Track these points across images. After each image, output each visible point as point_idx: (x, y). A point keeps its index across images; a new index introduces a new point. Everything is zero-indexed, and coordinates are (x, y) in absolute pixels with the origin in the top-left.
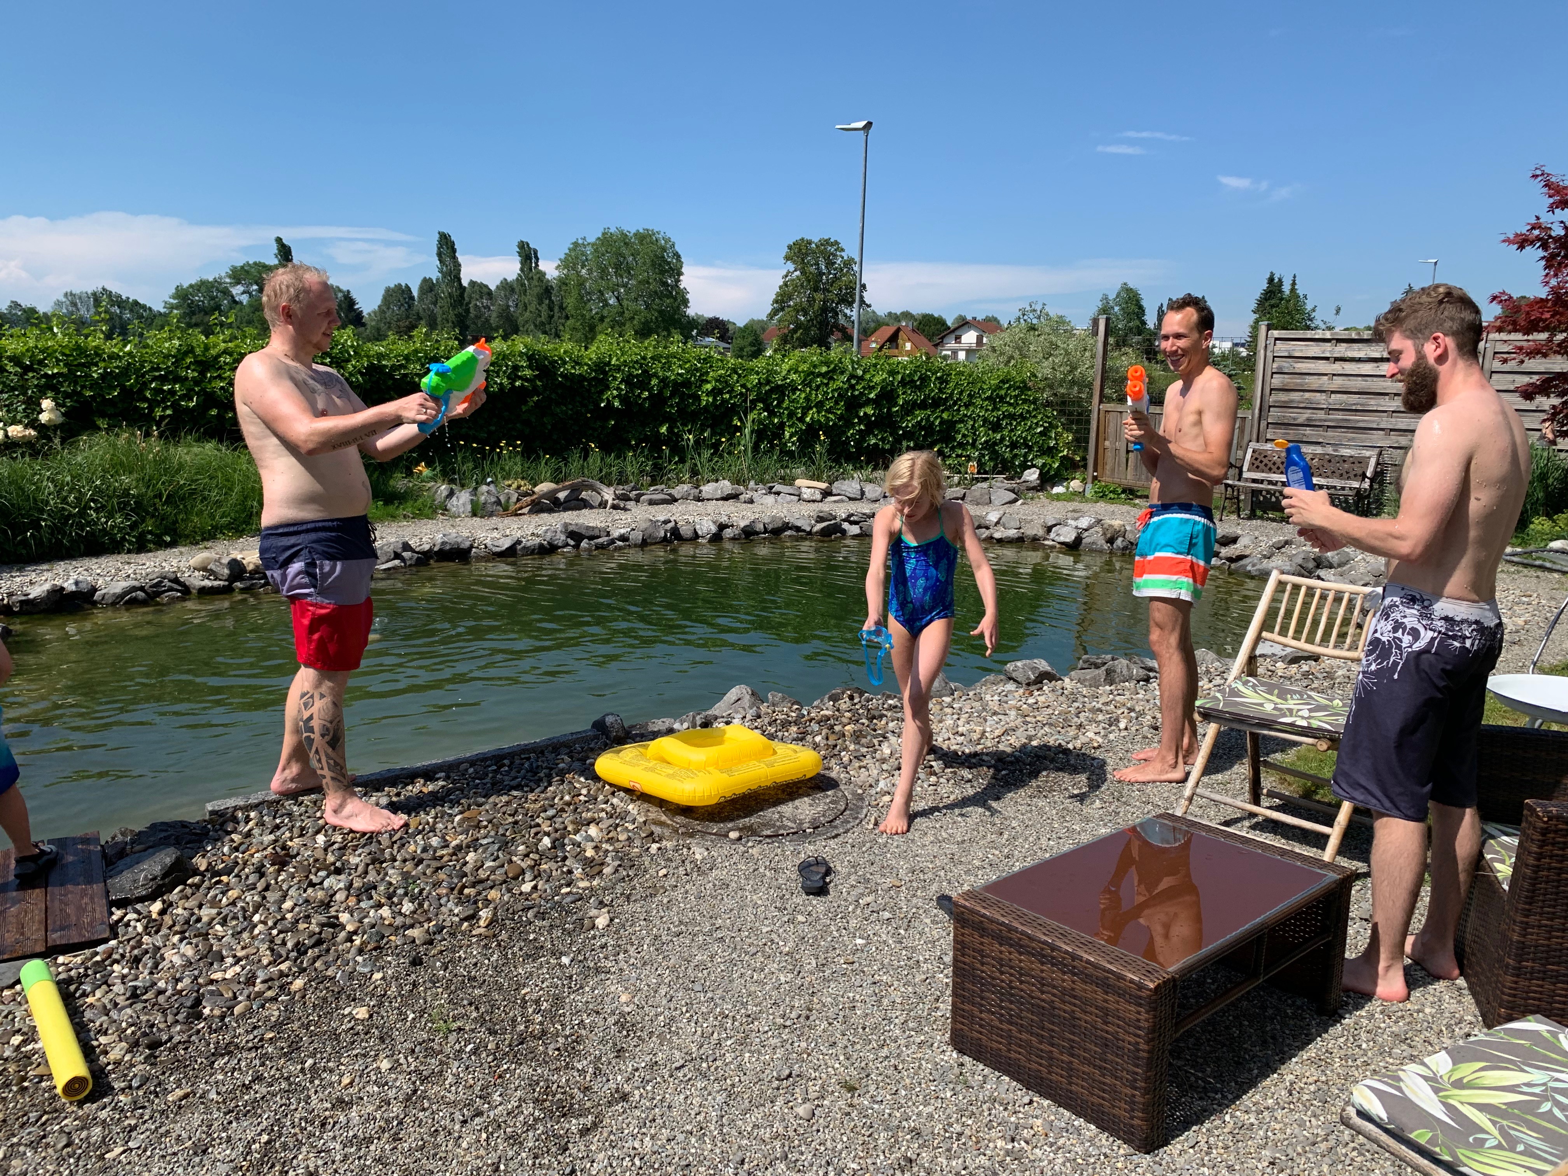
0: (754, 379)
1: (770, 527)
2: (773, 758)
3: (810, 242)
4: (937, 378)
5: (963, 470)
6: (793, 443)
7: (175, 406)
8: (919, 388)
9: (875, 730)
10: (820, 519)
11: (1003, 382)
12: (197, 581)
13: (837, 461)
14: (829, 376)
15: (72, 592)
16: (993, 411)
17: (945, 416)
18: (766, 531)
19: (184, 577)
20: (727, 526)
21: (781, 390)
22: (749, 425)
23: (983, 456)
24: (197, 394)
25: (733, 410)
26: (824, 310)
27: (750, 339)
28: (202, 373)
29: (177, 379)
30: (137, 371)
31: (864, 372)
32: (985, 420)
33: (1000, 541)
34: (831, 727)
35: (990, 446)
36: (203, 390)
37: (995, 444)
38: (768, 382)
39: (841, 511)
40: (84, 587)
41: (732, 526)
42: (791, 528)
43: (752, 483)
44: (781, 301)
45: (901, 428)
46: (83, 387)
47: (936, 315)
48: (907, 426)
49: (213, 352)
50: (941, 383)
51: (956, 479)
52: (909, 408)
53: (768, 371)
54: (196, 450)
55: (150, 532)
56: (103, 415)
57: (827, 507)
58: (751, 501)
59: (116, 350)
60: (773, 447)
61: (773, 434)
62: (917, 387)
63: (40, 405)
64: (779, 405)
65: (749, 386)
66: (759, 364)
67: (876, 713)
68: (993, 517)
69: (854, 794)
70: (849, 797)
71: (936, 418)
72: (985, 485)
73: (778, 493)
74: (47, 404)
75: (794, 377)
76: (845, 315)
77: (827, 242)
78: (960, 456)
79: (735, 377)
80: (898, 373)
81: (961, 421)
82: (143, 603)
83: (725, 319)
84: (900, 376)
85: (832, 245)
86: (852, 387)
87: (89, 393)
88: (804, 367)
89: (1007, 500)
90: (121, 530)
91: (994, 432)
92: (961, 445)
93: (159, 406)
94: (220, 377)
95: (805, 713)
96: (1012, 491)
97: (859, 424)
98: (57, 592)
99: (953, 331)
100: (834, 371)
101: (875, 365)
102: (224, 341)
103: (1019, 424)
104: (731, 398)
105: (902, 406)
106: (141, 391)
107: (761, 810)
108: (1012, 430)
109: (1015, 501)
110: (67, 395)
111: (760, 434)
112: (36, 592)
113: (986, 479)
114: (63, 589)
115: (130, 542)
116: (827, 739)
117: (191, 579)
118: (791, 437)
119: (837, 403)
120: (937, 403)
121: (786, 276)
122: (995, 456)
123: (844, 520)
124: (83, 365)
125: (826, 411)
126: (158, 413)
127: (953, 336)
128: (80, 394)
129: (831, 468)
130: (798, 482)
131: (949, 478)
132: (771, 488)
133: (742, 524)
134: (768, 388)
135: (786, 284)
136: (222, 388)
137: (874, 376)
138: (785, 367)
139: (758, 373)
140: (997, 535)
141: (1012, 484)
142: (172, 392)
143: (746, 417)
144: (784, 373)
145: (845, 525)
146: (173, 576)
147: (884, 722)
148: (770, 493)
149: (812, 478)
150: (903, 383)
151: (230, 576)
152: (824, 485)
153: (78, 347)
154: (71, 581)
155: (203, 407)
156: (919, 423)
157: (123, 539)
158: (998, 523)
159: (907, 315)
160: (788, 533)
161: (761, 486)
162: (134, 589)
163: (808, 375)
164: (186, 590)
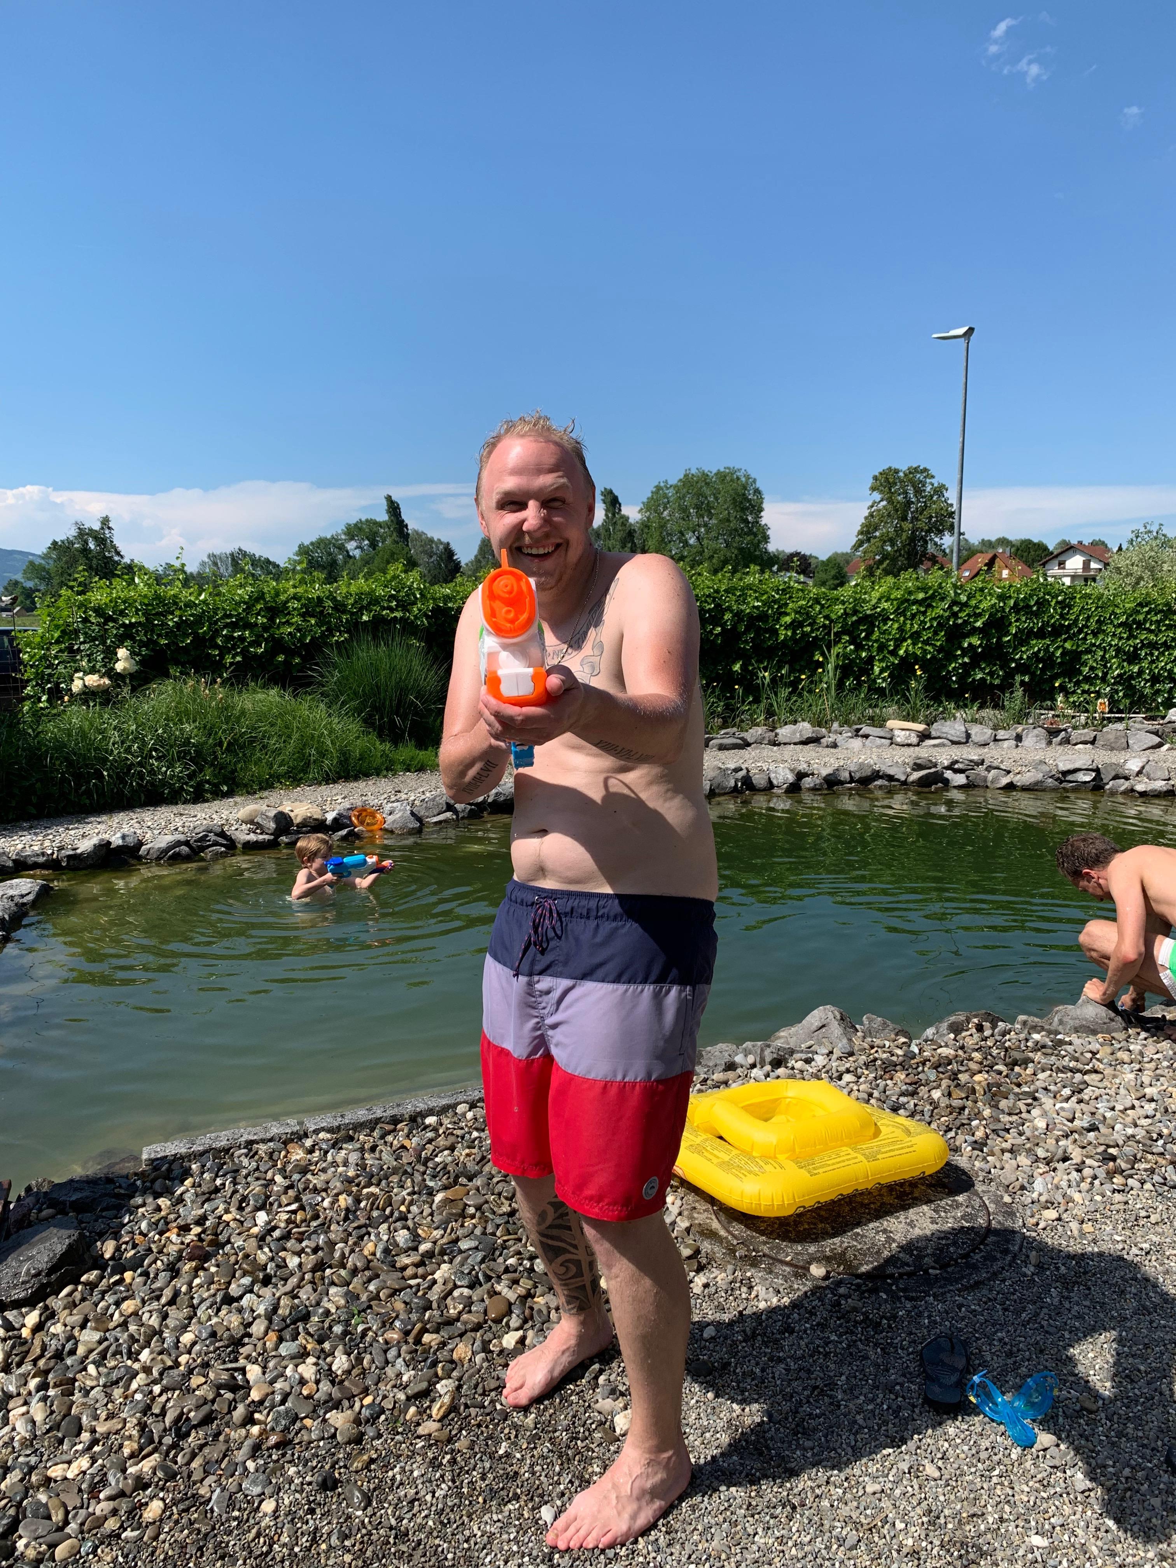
0: (839, 609)
1: (857, 776)
2: (875, 1143)
3: (897, 471)
4: (1058, 602)
5: (1091, 708)
6: (884, 679)
7: (244, 653)
8: (1037, 614)
9: (1019, 1085)
10: (918, 767)
11: (1140, 605)
12: (243, 835)
13: (937, 699)
14: (927, 603)
15: (118, 847)
16: (1128, 639)
17: (1068, 645)
18: (852, 780)
19: (230, 831)
20: (806, 775)
21: (870, 621)
22: (832, 659)
23: (1117, 692)
24: (266, 640)
25: (815, 645)
26: (913, 539)
27: (833, 573)
28: (272, 619)
29: (248, 626)
30: (210, 618)
31: (969, 598)
32: (1118, 650)
33: (1143, 794)
34: (954, 1077)
35: (1125, 680)
36: (272, 636)
37: (1131, 677)
38: (855, 612)
39: (944, 757)
40: (131, 841)
41: (813, 774)
42: (882, 777)
43: (836, 725)
44: (867, 532)
45: (1013, 660)
46: (159, 635)
47: (1036, 541)
48: (1021, 658)
49: (283, 598)
50: (1063, 608)
51: (1083, 718)
52: (1023, 638)
53: (855, 600)
54: (260, 696)
55: (208, 782)
56: (177, 663)
57: (925, 752)
58: (835, 745)
59: (192, 599)
60: (860, 684)
61: (860, 669)
62: (1032, 613)
63: (116, 654)
64: (867, 638)
65: (833, 617)
66: (845, 592)
67: (1016, 1055)
68: (1133, 765)
69: (998, 1201)
70: (992, 1207)
71: (1058, 648)
72: (1120, 726)
73: (866, 736)
74: (122, 653)
75: (886, 605)
76: (936, 544)
77: (916, 470)
78: (1088, 692)
79: (818, 608)
80: (1010, 597)
81: (1088, 651)
82: (187, 859)
83: (808, 553)
84: (1012, 602)
85: (922, 472)
86: (955, 615)
87: (163, 642)
88: (897, 594)
89: (1150, 744)
90: (180, 779)
91: (1130, 663)
92: (1088, 679)
93: (229, 653)
94: (288, 623)
95: (916, 1051)
96: (1156, 733)
97: (963, 656)
98: (104, 847)
99: (1057, 556)
100: (933, 597)
101: (982, 590)
103: (1163, 654)
104: (812, 631)
105: (1015, 635)
106: (213, 638)
107: (858, 1224)
108: (1153, 662)
109: (1160, 745)
110: (142, 644)
111: (846, 670)
112: (85, 846)
113: (1120, 720)
114: (109, 843)
115: (188, 792)
116: (950, 1095)
117: (237, 833)
118: (881, 672)
119: (936, 633)
120: (1057, 631)
121: (872, 506)
122: (1130, 691)
123: (947, 768)
124: (160, 614)
125: (924, 642)
126: (228, 660)
127: (1056, 562)
128: (156, 643)
129: (928, 706)
130: (890, 724)
131: (1073, 717)
132: (858, 730)
133: (825, 772)
134: (855, 618)
135: (871, 515)
136: (290, 633)
137: (981, 601)
138: (875, 595)
139: (843, 603)
140: (1140, 788)
141: (1155, 725)
142: (242, 639)
143: (829, 652)
144: (874, 601)
145: (948, 774)
146: (219, 830)
147: (1029, 1071)
148: (857, 736)
149: (906, 718)
150: (1016, 608)
151: (276, 829)
152: (921, 727)
153: (157, 597)
154: (119, 835)
155: (272, 653)
156: (1036, 654)
157: (182, 788)
158: (1139, 773)
159: (1003, 542)
160: (879, 782)
161: (846, 728)
162: (179, 843)
163: (902, 603)
164: (231, 845)
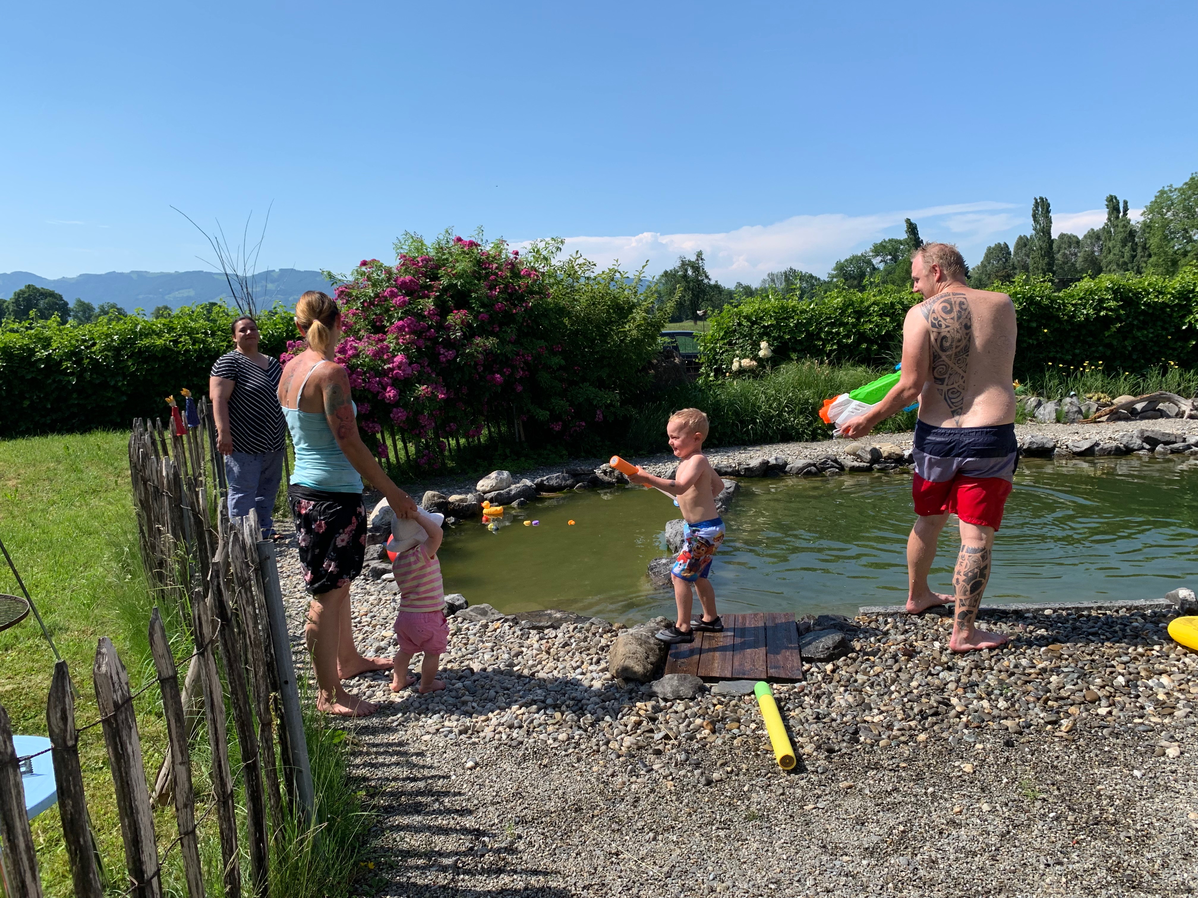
7: (839, 343)
12: (849, 462)
15: (773, 465)
19: (841, 459)
24: (854, 334)
28: (858, 319)
29: (842, 324)
30: (817, 320)
36: (858, 330)
40: (780, 462)
46: (784, 333)
49: (866, 304)
54: (852, 372)
55: (820, 428)
56: (795, 351)
59: (804, 307)
63: (759, 345)
74: (764, 344)
82: (815, 474)
87: (787, 337)
90: (802, 426)
93: (829, 343)
94: (870, 321)
98: (765, 465)
102: (874, 296)
106: (818, 334)
110: (775, 339)
112: (754, 463)
114: (768, 462)
115: (807, 435)
117: (845, 461)
124: (785, 318)
126: (828, 348)
128: (782, 337)
136: (871, 329)
142: (838, 333)
146: (834, 458)
151: (871, 459)
153: (783, 307)
154: (773, 458)
155: (857, 343)
157: (803, 432)
162: (810, 465)
164: (842, 468)
